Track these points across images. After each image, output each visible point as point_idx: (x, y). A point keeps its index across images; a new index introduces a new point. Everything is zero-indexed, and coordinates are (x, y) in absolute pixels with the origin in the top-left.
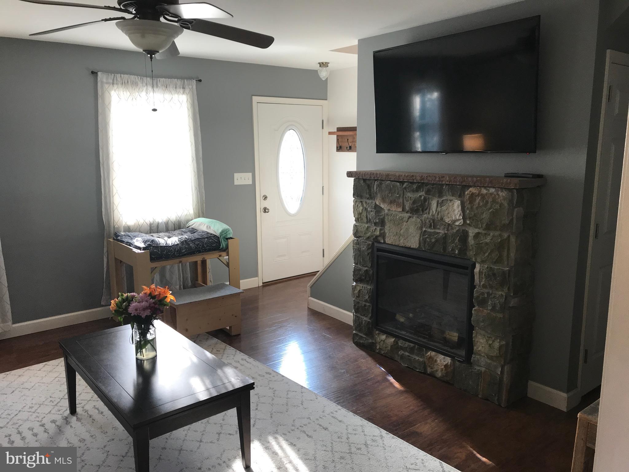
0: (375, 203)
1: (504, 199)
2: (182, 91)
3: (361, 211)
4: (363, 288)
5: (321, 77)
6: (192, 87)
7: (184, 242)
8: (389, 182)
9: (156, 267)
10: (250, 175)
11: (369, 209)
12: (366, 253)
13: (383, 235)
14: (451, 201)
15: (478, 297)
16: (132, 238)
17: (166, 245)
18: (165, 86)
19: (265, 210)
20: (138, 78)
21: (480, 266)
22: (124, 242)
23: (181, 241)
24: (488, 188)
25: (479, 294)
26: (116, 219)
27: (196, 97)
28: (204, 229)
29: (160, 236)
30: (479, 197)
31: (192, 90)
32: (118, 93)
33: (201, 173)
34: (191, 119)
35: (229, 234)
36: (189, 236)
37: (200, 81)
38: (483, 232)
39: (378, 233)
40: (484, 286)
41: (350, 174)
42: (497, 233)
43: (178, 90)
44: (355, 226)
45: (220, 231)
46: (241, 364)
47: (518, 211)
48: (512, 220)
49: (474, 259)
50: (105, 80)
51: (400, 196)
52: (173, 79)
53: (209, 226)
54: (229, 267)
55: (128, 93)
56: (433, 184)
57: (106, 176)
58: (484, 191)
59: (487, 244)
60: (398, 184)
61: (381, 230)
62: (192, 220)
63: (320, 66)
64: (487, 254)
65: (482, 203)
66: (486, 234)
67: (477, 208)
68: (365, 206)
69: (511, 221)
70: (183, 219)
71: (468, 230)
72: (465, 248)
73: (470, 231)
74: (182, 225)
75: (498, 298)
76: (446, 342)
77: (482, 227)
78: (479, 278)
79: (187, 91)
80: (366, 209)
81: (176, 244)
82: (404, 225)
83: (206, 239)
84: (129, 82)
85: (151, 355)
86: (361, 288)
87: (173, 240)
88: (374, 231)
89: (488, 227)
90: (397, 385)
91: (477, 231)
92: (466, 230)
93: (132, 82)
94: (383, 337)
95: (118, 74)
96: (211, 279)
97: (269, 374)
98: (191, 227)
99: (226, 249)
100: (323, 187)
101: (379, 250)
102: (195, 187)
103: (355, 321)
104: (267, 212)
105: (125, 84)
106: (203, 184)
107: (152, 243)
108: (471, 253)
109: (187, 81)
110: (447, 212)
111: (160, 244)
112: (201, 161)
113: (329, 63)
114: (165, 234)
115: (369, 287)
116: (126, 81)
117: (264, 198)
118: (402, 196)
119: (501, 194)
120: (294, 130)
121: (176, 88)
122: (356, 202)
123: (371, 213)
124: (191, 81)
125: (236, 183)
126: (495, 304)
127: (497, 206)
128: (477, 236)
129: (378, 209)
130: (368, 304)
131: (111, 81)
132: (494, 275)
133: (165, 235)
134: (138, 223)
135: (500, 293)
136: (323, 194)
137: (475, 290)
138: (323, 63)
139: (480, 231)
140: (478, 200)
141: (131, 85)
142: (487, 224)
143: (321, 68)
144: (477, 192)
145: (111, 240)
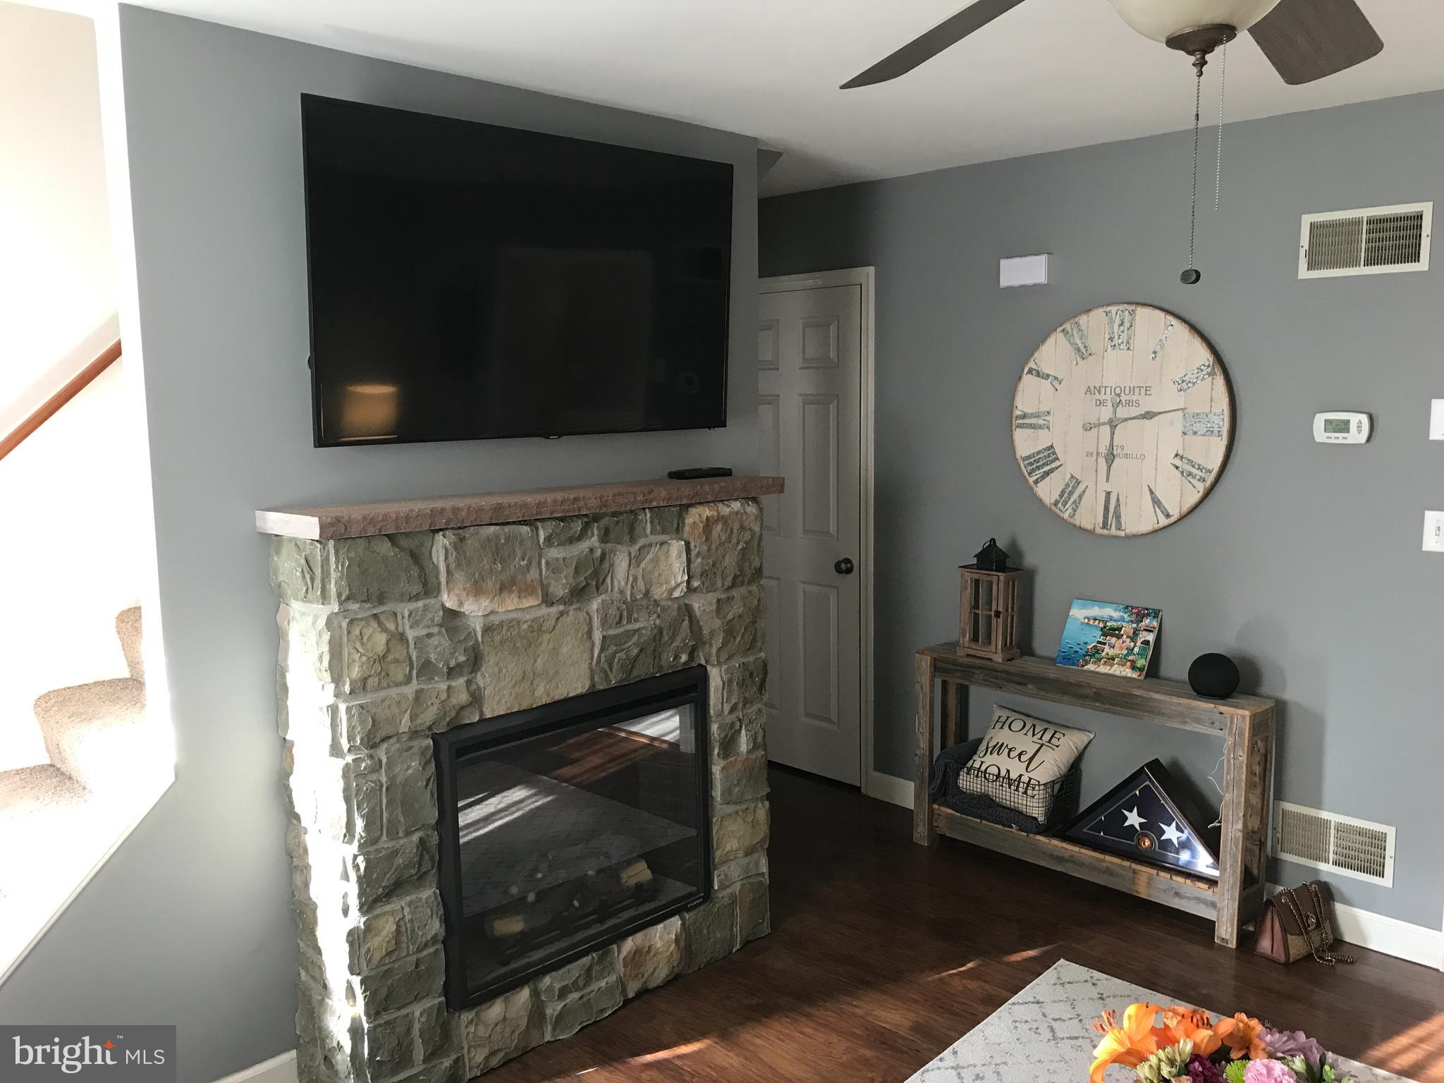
0: (446, 605)
3: (383, 649)
4: (407, 911)
8: (494, 529)
11: (414, 633)
13: (476, 699)
21: (721, 670)
24: (727, 503)
25: (727, 729)
30: (718, 524)
39: (463, 698)
40: (734, 708)
42: (743, 591)
51: (530, 562)
56: (614, 514)
58: (724, 510)
60: (525, 528)
61: (469, 685)
65: (724, 536)
67: (717, 548)
68: (395, 627)
73: (696, 605)
75: (755, 719)
80: (404, 636)
82: (545, 644)
86: (400, 916)
88: (446, 696)
89: (736, 582)
92: (688, 605)
101: (462, 750)
115: (427, 893)
118: (535, 563)
119: (748, 510)
123: (434, 641)
126: (754, 733)
127: (746, 536)
129: (454, 621)
132: (751, 675)
135: (755, 708)
137: (716, 726)
139: (723, 594)
140: (717, 529)
142: (733, 576)
144: (716, 514)
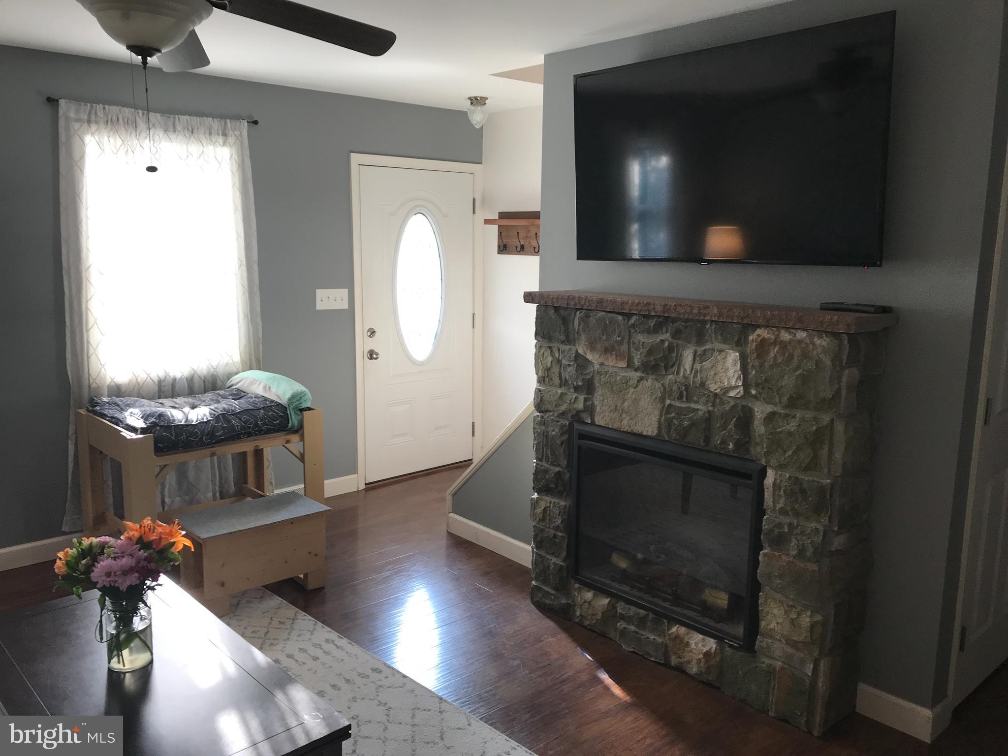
0: (577, 351)
1: (825, 351)
2: (221, 139)
3: (549, 365)
4: (552, 505)
5: (474, 122)
6: (241, 135)
7: (222, 418)
8: (604, 313)
9: (165, 466)
10: (344, 292)
11: (564, 362)
12: (559, 442)
13: (590, 409)
14: (721, 351)
15: (771, 531)
16: (124, 408)
17: (186, 422)
18: (190, 129)
19: (372, 355)
20: (138, 113)
21: (776, 474)
22: (107, 416)
23: (214, 415)
24: (793, 331)
25: (773, 525)
26: (93, 373)
27: (248, 152)
28: (260, 391)
29: (176, 403)
30: (775, 346)
31: (240, 138)
32: (99, 140)
33: (256, 289)
34: (237, 190)
35: (305, 401)
36: (229, 405)
37: (256, 122)
38: (782, 412)
39: (580, 406)
40: (783, 512)
41: (529, 297)
42: (809, 415)
43: (214, 138)
44: (538, 391)
45: (288, 395)
46: (324, 652)
47: (850, 375)
48: (839, 390)
49: (764, 460)
50: (72, 115)
51: (623, 339)
52: (205, 118)
53: (268, 386)
54: (303, 462)
55: (119, 142)
56: (687, 321)
57: (74, 293)
58: (785, 336)
59: (790, 434)
60: (620, 317)
61: (586, 400)
62: (236, 374)
63: (472, 103)
64: (790, 452)
65: (782, 358)
66: (787, 415)
67: (771, 367)
68: (557, 356)
69: (837, 394)
70: (221, 371)
71: (752, 406)
72: (747, 439)
73: (756, 409)
74: (219, 383)
75: (809, 534)
76: (707, 609)
77: (780, 402)
78: (773, 495)
79: (231, 140)
80: (559, 361)
81: (205, 420)
82: (630, 394)
83: (262, 411)
84: (121, 120)
85: (141, 659)
86: (548, 505)
87: (200, 414)
88: (572, 401)
89: (793, 403)
90: (617, 690)
91: (769, 408)
92: (750, 407)
93: (126, 121)
94: (589, 595)
95: (99, 104)
96: (271, 480)
97: (378, 672)
98: (234, 387)
99: (299, 430)
100: (474, 314)
101: (583, 436)
102: (245, 315)
103: (535, 563)
104: (375, 359)
105: (112, 124)
106: (258, 309)
107: (160, 419)
108: (759, 449)
109: (231, 121)
110: (712, 373)
111: (174, 420)
112: (256, 267)
113: (487, 99)
114: (186, 400)
115: (563, 503)
116: (115, 119)
117: (369, 334)
118: (626, 340)
119: (818, 341)
120: (423, 215)
121: (210, 134)
122: (541, 347)
123: (569, 369)
124: (238, 123)
125: (320, 306)
126: (803, 545)
127: (810, 365)
128: (770, 418)
129: (581, 362)
130: (560, 534)
131: (85, 117)
132: (803, 491)
133: (185, 402)
134: (137, 379)
135: (814, 525)
136: (473, 327)
137: (765, 517)
138: (476, 98)
139: (778, 409)
140: (774, 351)
141: (124, 125)
142: (791, 397)
143: (472, 108)
144: (773, 337)
145: (83, 412)
